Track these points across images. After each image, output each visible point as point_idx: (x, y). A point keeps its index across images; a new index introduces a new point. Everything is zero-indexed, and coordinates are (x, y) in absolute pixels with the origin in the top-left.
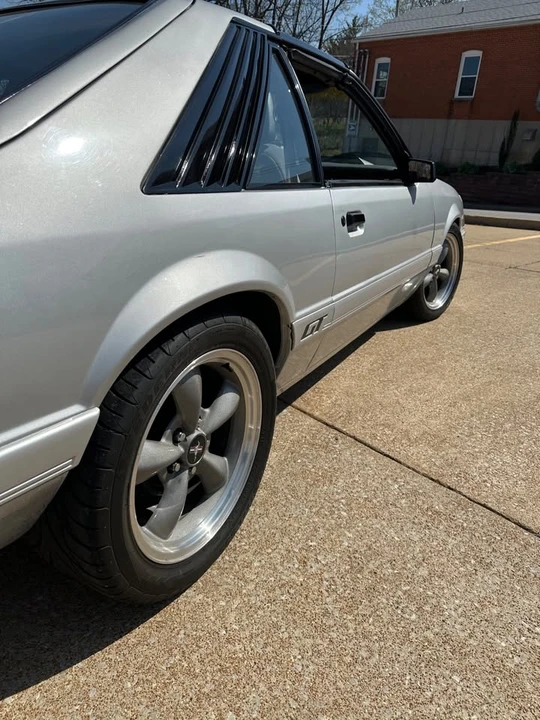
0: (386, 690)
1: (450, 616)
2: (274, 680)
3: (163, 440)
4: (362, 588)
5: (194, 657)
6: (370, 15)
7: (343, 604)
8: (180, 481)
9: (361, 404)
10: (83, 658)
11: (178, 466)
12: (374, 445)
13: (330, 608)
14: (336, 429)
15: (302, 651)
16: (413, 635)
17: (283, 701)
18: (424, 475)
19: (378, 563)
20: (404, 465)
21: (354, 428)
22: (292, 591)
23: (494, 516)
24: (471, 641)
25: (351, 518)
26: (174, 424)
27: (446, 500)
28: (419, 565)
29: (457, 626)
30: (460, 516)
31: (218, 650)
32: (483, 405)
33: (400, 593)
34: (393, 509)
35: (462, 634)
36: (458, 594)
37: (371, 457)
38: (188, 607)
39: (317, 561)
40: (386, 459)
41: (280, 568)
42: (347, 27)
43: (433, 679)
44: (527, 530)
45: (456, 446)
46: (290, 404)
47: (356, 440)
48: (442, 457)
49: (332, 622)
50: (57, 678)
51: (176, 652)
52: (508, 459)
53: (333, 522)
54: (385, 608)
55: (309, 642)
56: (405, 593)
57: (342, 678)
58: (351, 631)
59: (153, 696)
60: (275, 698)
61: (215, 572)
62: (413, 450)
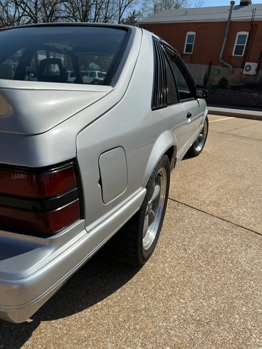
0: (231, 288)
1: (243, 264)
2: (191, 288)
4: (210, 257)
5: (160, 284)
6: (141, 11)
7: (205, 263)
9: (182, 191)
12: (194, 207)
14: (177, 201)
15: (197, 278)
16: (233, 271)
17: (198, 294)
18: (216, 217)
19: (212, 248)
20: (208, 213)
21: (183, 200)
22: (185, 260)
23: (247, 230)
24: (253, 271)
25: (196, 234)
27: (228, 226)
28: (226, 248)
29: (247, 267)
30: (235, 231)
31: (168, 281)
32: (229, 190)
34: (210, 230)
35: (249, 269)
36: (243, 257)
37: (194, 212)
38: (150, 268)
39: (190, 249)
40: (200, 212)
41: (177, 252)
42: (130, 16)
43: (245, 283)
44: (259, 234)
45: (224, 206)
47: (186, 205)
48: (221, 210)
49: (204, 269)
50: (113, 295)
51: (152, 283)
52: (245, 210)
53: (190, 235)
54: (220, 263)
55: (199, 276)
56: (225, 257)
57: (214, 286)
58: (212, 271)
59: (152, 297)
60: (195, 294)
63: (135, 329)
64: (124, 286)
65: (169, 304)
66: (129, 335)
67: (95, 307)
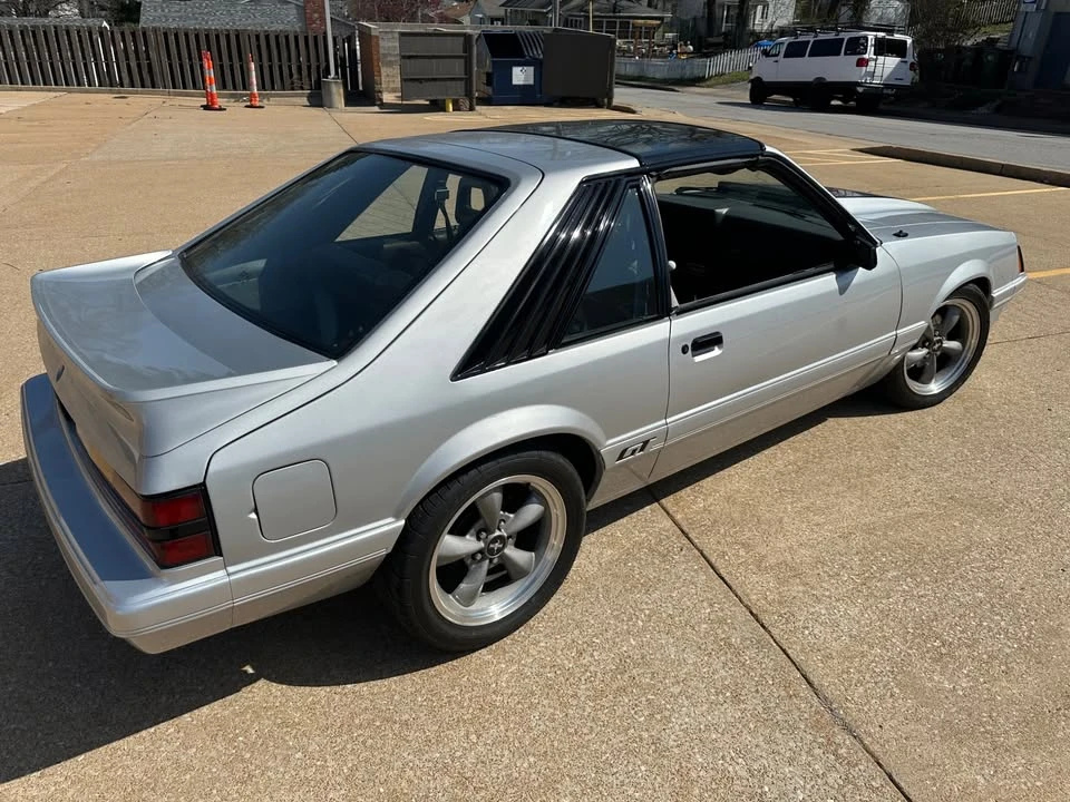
0: (586, 757)
1: (672, 728)
2: (512, 726)
3: (468, 537)
4: (614, 687)
5: (466, 696)
7: (592, 693)
8: (481, 567)
9: (736, 515)
10: (399, 675)
11: (479, 556)
12: (717, 565)
13: (580, 693)
14: (689, 539)
15: (542, 715)
16: (632, 730)
17: (511, 740)
18: (746, 606)
19: (642, 671)
20: (734, 592)
21: (709, 544)
22: (558, 672)
23: (786, 662)
24: (675, 750)
25: (644, 629)
26: (478, 526)
27: (748, 635)
29: (673, 737)
30: (750, 653)
31: (484, 696)
33: (644, 699)
35: (672, 743)
36: (693, 715)
37: (704, 576)
38: (478, 662)
39: (592, 656)
40: (719, 581)
41: (559, 653)
43: (625, 762)
44: (809, 683)
45: (806, 585)
46: (657, 501)
47: (702, 554)
48: (780, 593)
51: (457, 688)
53: (625, 627)
54: (622, 706)
56: (648, 700)
57: (559, 740)
58: (586, 713)
59: (432, 710)
60: (507, 736)
61: (508, 642)
62: (755, 578)
63: (364, 743)
64: (408, 676)
65: (448, 732)
66: (348, 746)
67: (339, 689)
